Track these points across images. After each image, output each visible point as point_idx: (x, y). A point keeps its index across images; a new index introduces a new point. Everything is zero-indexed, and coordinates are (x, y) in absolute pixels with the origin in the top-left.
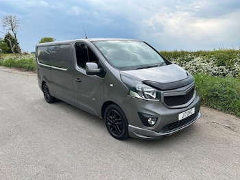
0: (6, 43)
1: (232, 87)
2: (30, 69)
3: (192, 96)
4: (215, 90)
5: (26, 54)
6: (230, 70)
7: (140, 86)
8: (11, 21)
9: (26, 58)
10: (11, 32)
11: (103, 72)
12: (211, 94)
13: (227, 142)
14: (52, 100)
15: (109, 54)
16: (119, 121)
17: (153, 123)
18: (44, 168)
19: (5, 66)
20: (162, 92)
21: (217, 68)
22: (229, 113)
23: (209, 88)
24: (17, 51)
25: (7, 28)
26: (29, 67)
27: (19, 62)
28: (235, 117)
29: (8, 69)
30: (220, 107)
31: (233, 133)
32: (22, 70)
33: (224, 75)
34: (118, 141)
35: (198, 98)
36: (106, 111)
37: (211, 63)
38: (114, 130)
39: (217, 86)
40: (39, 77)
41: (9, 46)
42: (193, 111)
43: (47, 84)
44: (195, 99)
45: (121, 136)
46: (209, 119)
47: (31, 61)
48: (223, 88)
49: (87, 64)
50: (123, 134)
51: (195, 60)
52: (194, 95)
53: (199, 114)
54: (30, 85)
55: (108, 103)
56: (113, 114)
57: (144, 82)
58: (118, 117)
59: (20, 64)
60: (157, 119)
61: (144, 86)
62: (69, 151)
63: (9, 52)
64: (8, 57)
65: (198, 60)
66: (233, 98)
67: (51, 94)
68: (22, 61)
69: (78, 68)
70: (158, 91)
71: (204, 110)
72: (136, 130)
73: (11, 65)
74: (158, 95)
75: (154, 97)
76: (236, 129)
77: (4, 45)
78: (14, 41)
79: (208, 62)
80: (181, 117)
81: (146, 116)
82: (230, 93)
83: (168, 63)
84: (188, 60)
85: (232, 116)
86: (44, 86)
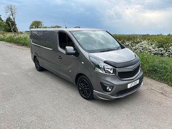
0: (7, 24)
1: (167, 65)
2: (24, 44)
3: (138, 72)
4: (154, 66)
5: (22, 33)
6: (167, 51)
7: (102, 65)
8: (11, 9)
9: (22, 36)
10: (11, 17)
11: (77, 53)
12: (151, 69)
13: (160, 104)
14: (41, 69)
15: (81, 39)
16: (87, 87)
17: (110, 90)
18: (36, 118)
19: (6, 41)
20: (117, 69)
21: (157, 49)
22: (163, 83)
23: (150, 64)
24: (15, 31)
25: (8, 14)
26: (24, 43)
27: (16, 39)
28: (167, 85)
29: (9, 44)
30: (157, 78)
31: (164, 97)
32: (19, 45)
33: (162, 55)
34: (86, 100)
35: (142, 73)
36: (78, 80)
37: (153, 45)
38: (83, 92)
39: (156, 63)
40: (32, 52)
41: (9, 26)
42: (138, 82)
43: (38, 58)
44: (140, 73)
45: (88, 97)
46: (149, 86)
47: (25, 38)
48: (161, 65)
49: (67, 47)
50: (89, 96)
51: (143, 42)
52: (139, 71)
53: (142, 83)
54: (25, 57)
55: (79, 75)
56: (83, 82)
57: (105, 62)
58: (86, 85)
59: (18, 41)
60: (113, 87)
61: (105, 64)
62: (53, 107)
63: (9, 31)
64: (9, 35)
65: (145, 43)
66: (167, 72)
67: (40, 65)
68: (19, 39)
69: (60, 49)
70: (114, 68)
71: (146, 80)
72: (98, 94)
73: (11, 41)
74: (114, 71)
75: (112, 72)
76: (167, 95)
77: (5, 26)
78: (13, 24)
79: (152, 44)
80: (129, 86)
81: (106, 85)
82: (165, 68)
83: (123, 47)
84: (137, 43)
85: (166, 85)
86: (35, 59)
